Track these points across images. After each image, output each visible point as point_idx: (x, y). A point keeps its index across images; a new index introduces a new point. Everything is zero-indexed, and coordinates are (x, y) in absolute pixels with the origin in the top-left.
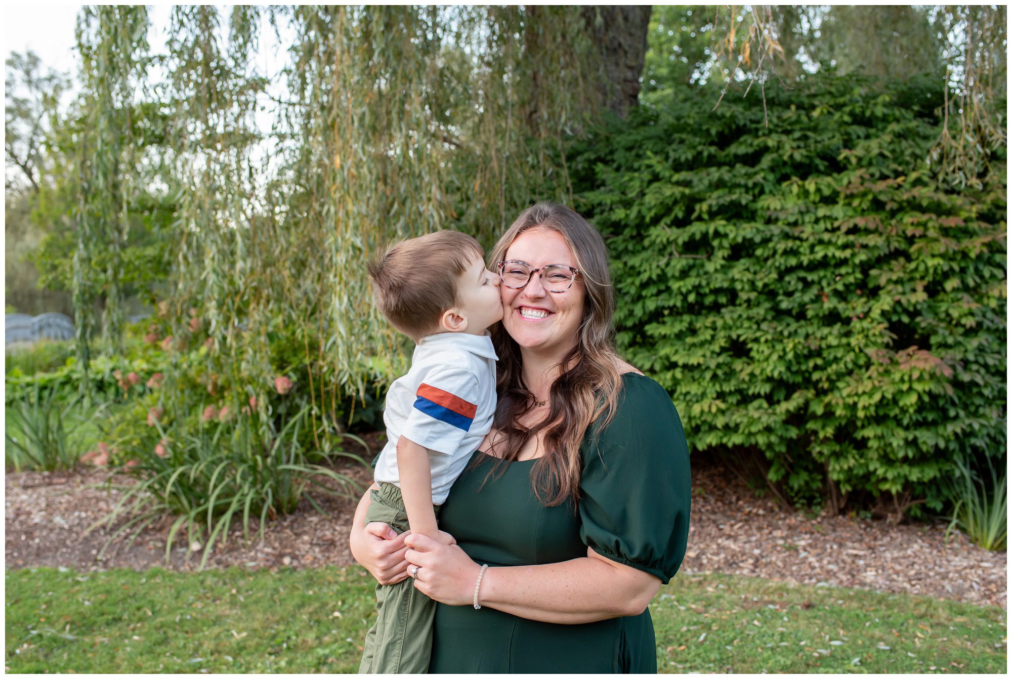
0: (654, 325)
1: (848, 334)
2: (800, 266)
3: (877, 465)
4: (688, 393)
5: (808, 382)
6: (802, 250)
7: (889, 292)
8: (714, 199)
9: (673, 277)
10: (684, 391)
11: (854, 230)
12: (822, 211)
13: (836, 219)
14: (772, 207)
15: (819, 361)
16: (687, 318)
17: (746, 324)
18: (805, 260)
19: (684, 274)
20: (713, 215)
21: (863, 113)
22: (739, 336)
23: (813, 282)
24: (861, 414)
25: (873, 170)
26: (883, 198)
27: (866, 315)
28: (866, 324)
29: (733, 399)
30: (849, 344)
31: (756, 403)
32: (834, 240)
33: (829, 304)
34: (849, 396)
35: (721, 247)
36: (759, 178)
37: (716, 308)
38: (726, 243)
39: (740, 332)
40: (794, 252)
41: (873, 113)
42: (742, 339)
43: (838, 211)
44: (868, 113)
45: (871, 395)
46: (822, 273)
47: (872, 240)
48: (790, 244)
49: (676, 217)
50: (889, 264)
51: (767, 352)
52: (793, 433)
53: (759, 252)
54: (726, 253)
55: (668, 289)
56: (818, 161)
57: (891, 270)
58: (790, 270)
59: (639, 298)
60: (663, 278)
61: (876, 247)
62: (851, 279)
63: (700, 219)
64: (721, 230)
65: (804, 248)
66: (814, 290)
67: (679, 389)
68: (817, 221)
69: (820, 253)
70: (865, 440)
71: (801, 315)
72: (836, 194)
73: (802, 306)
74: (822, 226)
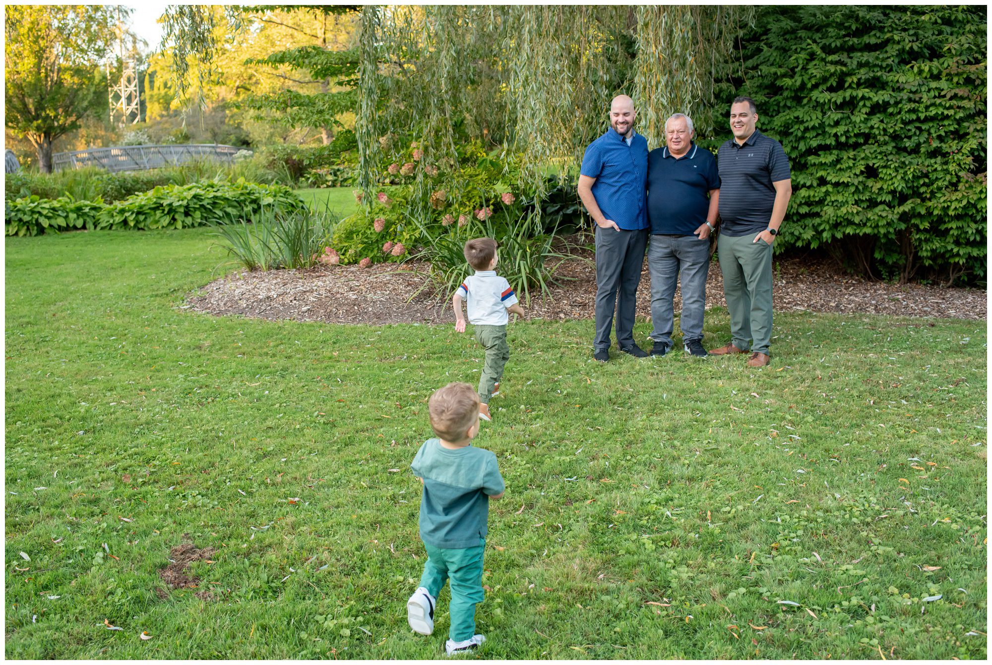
0: (813, 156)
1: (946, 163)
2: (918, 119)
3: (953, 246)
4: (836, 201)
5: (916, 194)
6: (920, 109)
7: (974, 137)
8: (864, 74)
9: (829, 125)
10: (833, 199)
11: (954, 97)
12: (933, 85)
13: (943, 90)
14: (900, 81)
15: (927, 180)
16: (835, 152)
17: (879, 157)
18: (922, 116)
19: (837, 123)
20: (859, 84)
21: (950, 17)
22: (874, 164)
23: (925, 130)
24: (951, 213)
25: (963, 57)
26: (973, 77)
27: (959, 151)
28: (959, 156)
29: (865, 205)
30: (947, 170)
31: (881, 207)
32: (943, 103)
33: (935, 144)
34: (944, 202)
35: (864, 105)
36: (890, 61)
37: (856, 146)
38: (868, 104)
39: (875, 161)
40: (914, 111)
41: (956, 17)
42: (876, 166)
43: (943, 84)
44: (953, 18)
45: (960, 201)
46: (931, 124)
47: (965, 103)
48: (913, 105)
49: (832, 85)
50: (974, 119)
51: (894, 175)
52: (903, 226)
53: (890, 110)
54: (868, 110)
55: (824, 132)
56: (926, 51)
57: (975, 123)
58: (911, 122)
59: (803, 138)
60: (822, 125)
61: (969, 109)
62: (952, 128)
63: (850, 86)
64: (867, 95)
65: (922, 108)
66: (925, 135)
67: (828, 198)
68: (929, 90)
69: (933, 112)
70: (947, 230)
71: (916, 151)
72: (940, 73)
73: (918, 145)
74: (932, 94)
